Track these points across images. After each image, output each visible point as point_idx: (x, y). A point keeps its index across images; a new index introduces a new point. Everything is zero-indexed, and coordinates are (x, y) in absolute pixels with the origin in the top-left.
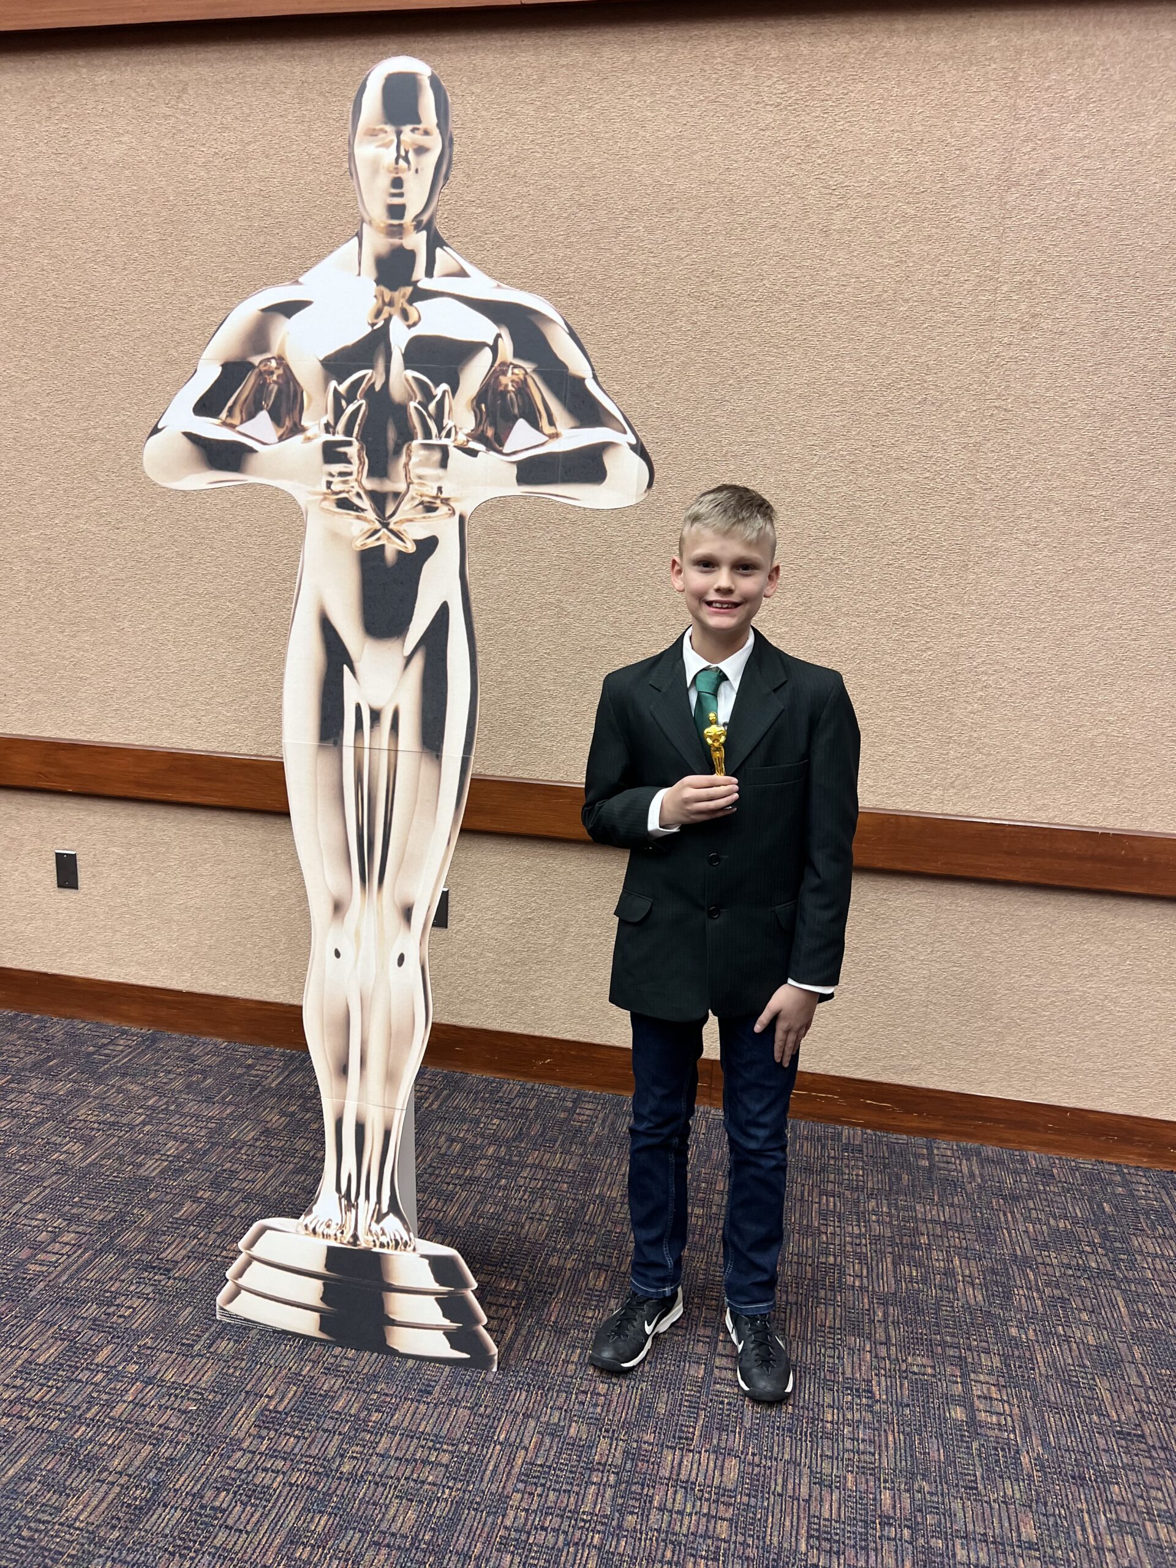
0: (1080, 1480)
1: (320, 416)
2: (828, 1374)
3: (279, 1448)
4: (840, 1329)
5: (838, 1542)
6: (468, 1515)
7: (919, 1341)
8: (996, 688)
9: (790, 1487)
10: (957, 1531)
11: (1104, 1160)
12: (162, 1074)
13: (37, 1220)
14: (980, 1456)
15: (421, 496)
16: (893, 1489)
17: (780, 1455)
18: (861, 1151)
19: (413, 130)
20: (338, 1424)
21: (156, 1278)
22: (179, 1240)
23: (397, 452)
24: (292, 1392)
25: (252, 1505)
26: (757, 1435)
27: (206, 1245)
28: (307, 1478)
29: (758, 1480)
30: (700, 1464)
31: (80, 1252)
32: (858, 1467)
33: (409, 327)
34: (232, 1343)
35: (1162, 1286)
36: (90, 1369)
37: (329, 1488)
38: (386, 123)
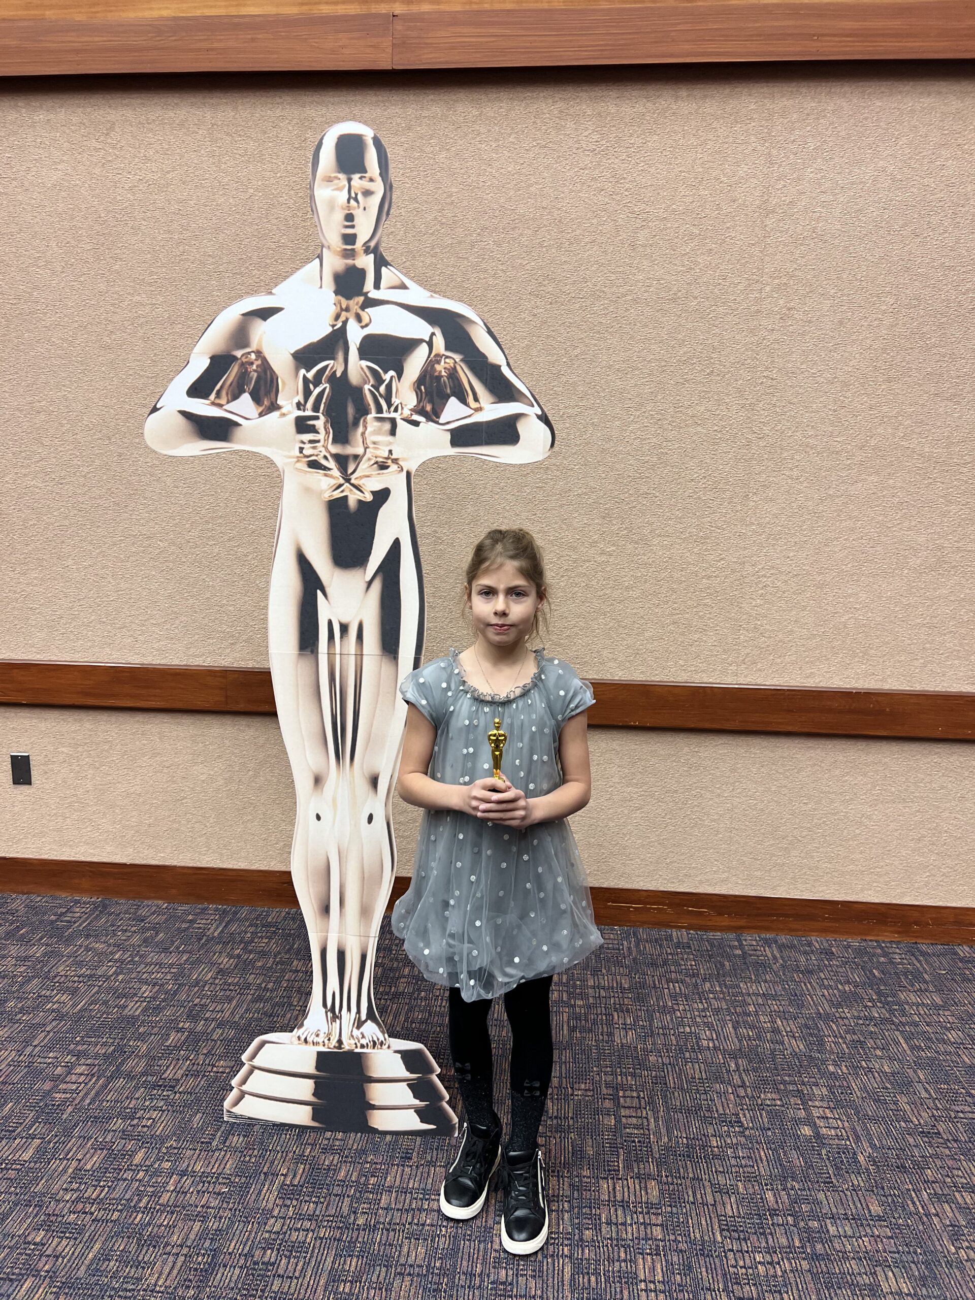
0: (902, 1168)
1: (292, 398)
2: (706, 1112)
3: (304, 1213)
4: (707, 1079)
5: (742, 1231)
6: (464, 1244)
7: (765, 1082)
8: (773, 587)
9: (699, 1196)
10: (826, 1214)
11: (867, 938)
12: (120, 933)
13: (49, 1058)
14: (829, 1159)
15: (376, 457)
16: (773, 1189)
17: (686, 1175)
18: (689, 947)
19: (361, 178)
20: (345, 1189)
21: (164, 1093)
22: (174, 1062)
23: (356, 424)
24: (301, 1170)
25: (295, 1257)
26: (665, 1162)
27: (198, 1064)
28: (332, 1233)
29: (675, 1194)
30: (629, 1187)
31: (94, 1080)
32: (744, 1177)
33: (362, 327)
34: (241, 1139)
35: (928, 1026)
36: (131, 1169)
37: (352, 1238)
38: (339, 172)
